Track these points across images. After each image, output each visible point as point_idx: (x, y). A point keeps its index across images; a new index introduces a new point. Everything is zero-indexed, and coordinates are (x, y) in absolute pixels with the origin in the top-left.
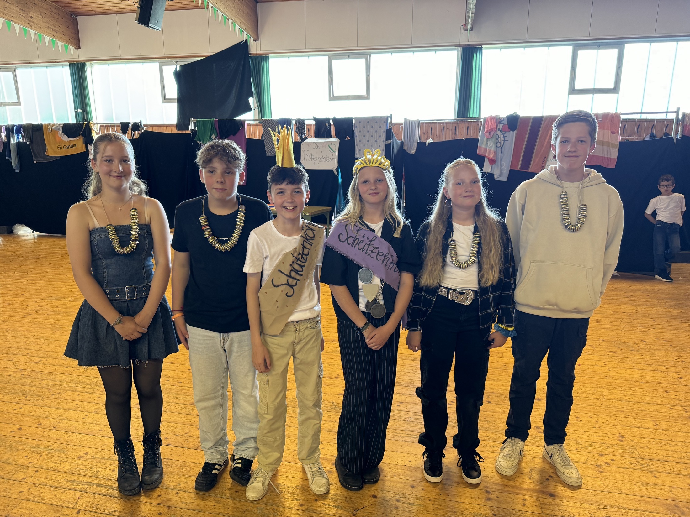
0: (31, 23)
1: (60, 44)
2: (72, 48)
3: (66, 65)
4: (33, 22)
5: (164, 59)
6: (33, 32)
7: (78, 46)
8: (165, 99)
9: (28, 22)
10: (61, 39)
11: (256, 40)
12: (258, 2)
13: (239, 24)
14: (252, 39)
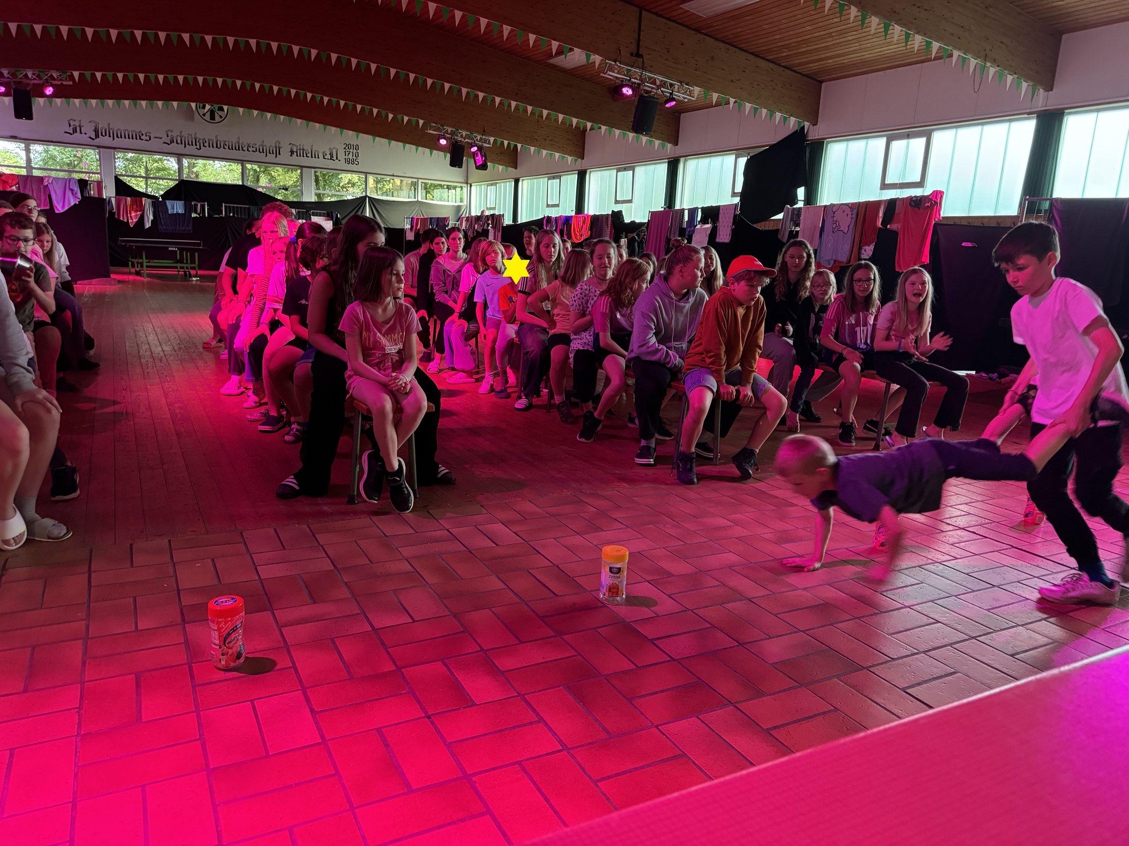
1: (657, 142)
2: (669, 146)
3: (665, 162)
5: (738, 151)
6: (631, 135)
7: (676, 143)
8: (734, 194)
9: (629, 127)
10: (658, 138)
11: (815, 124)
12: (821, 82)
13: (780, 111)
14: (807, 124)
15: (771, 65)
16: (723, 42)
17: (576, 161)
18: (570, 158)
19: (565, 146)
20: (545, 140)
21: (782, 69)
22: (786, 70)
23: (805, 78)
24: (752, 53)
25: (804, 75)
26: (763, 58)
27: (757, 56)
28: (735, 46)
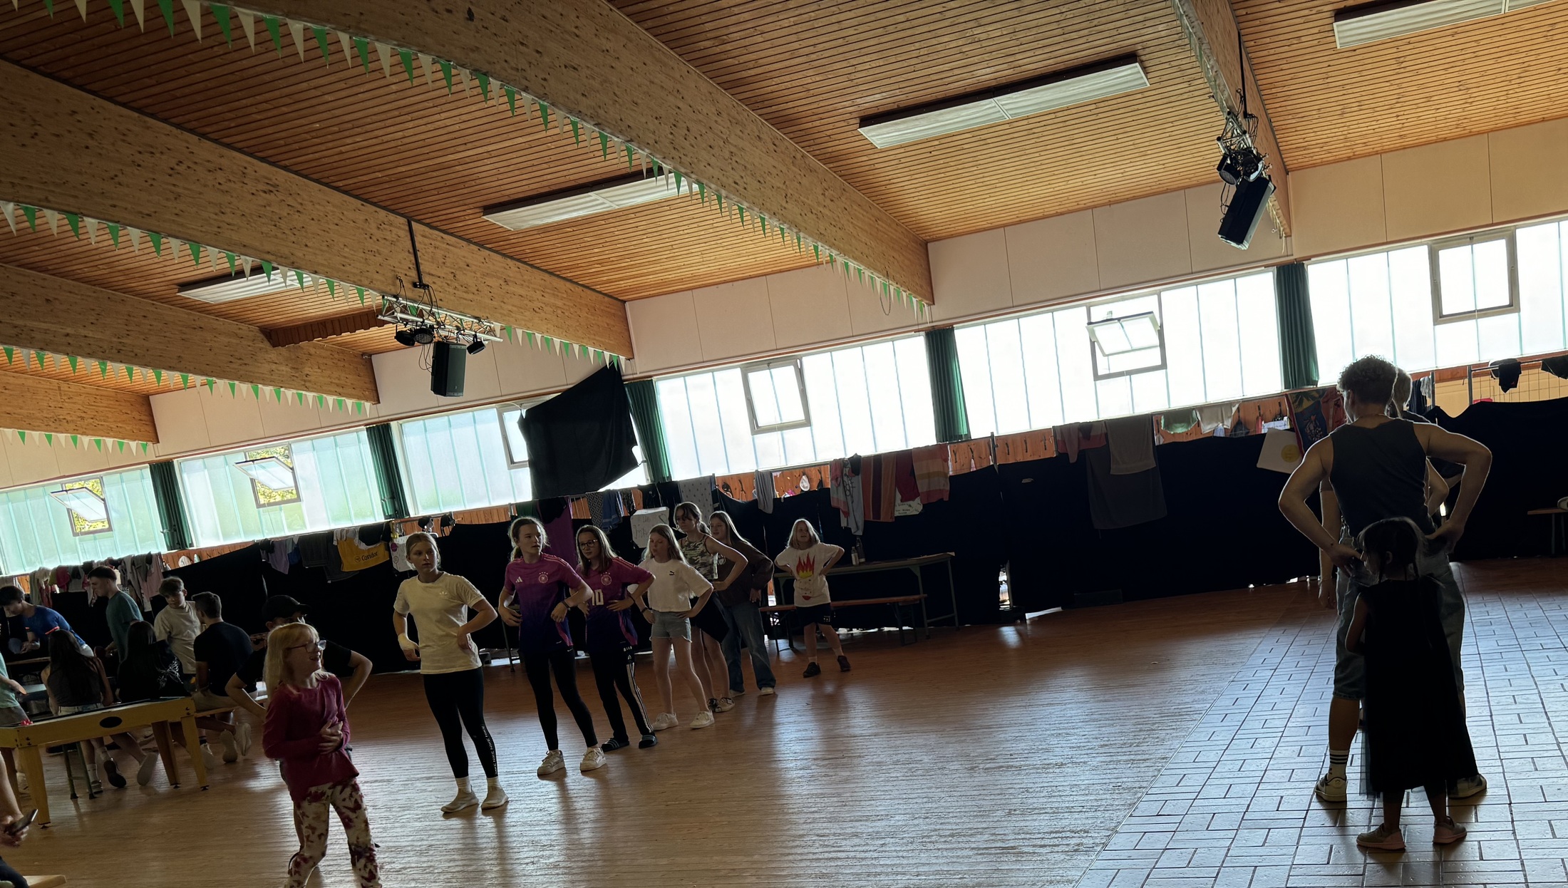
0: (307, 384)
1: (349, 402)
3: (361, 431)
4: (310, 381)
5: (503, 403)
6: (310, 395)
7: (375, 398)
9: (303, 383)
10: (349, 396)
11: (630, 358)
12: (624, 302)
13: (594, 345)
14: (622, 358)
15: (568, 285)
16: (512, 258)
17: (144, 447)
18: (133, 444)
19: (120, 425)
20: (82, 418)
21: (581, 288)
22: (584, 289)
23: (607, 299)
24: (545, 271)
25: (606, 295)
26: (558, 276)
27: (551, 273)
28: (525, 263)
